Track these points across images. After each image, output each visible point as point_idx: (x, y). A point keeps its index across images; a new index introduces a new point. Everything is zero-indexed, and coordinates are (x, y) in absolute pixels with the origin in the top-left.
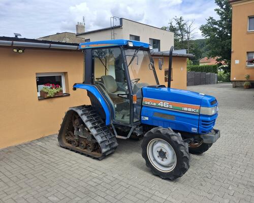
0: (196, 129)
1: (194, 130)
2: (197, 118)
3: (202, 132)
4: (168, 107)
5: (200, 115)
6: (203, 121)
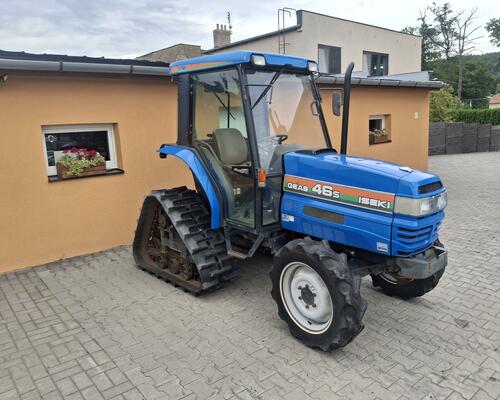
0: (385, 246)
1: (382, 247)
2: (389, 220)
3: (400, 253)
4: (330, 195)
5: (394, 215)
6: (401, 229)
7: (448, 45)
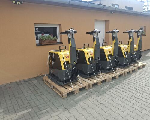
7: (148, 6)
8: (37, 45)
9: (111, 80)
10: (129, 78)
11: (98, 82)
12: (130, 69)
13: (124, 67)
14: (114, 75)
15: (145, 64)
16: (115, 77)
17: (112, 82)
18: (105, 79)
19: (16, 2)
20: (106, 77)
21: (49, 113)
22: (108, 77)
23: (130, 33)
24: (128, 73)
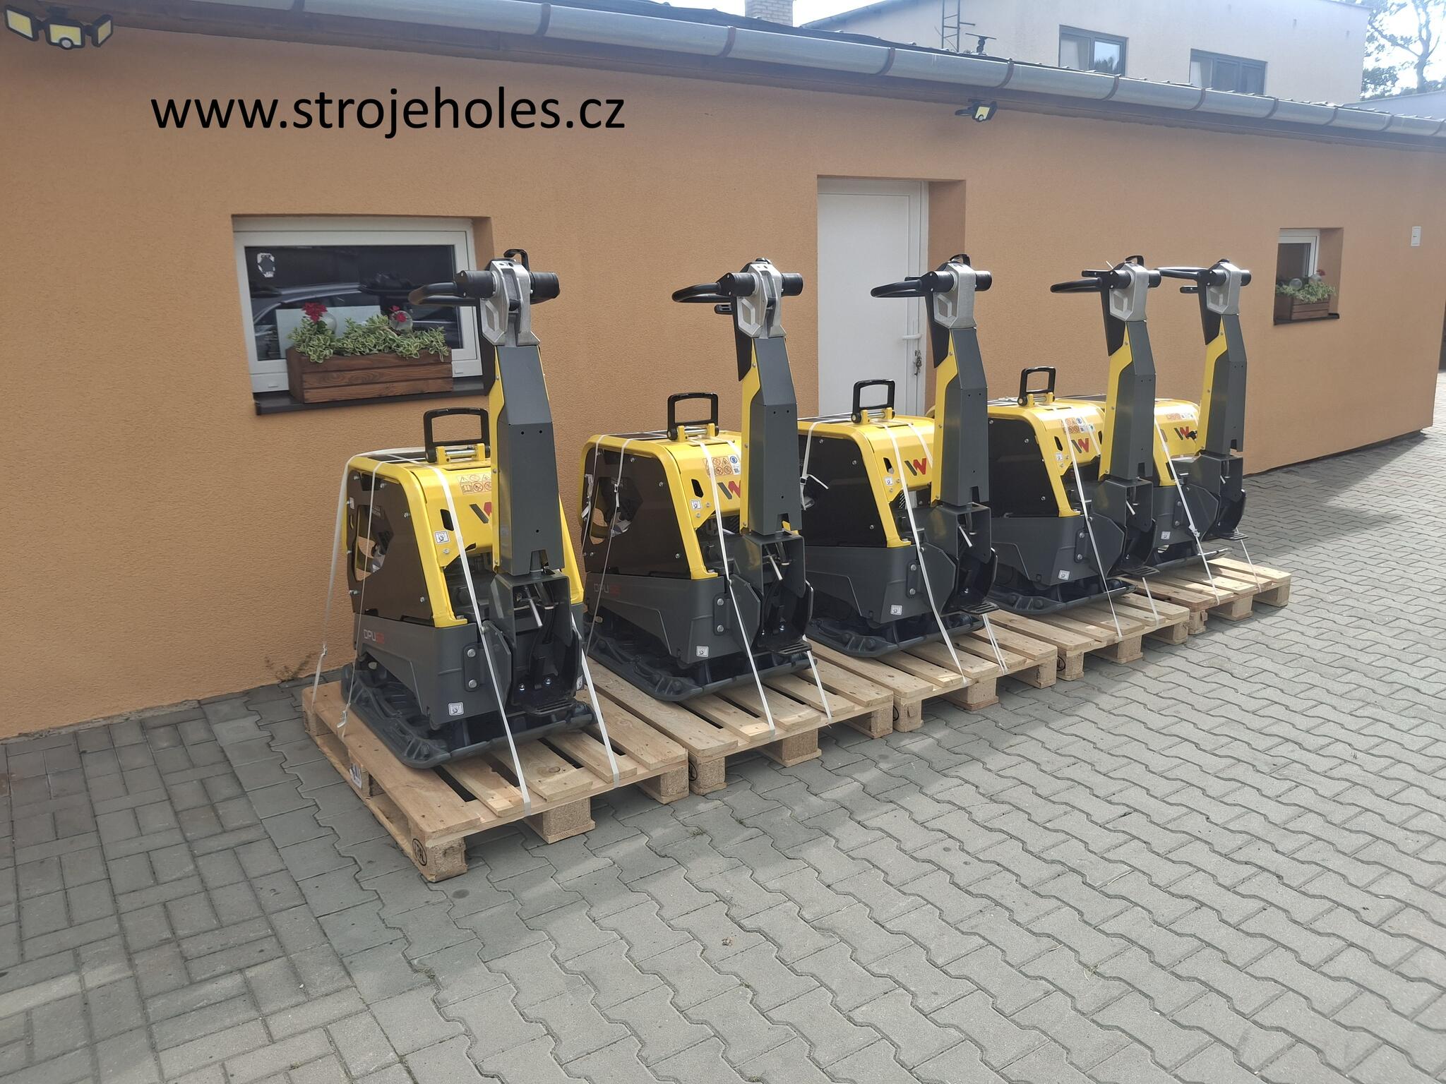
7: (1426, 43)
8: (266, 404)
9: (918, 722)
10: (1088, 711)
11: (779, 735)
12: (1116, 623)
13: (1060, 605)
14: (946, 677)
15: (1277, 574)
16: (964, 691)
17: (916, 745)
18: (859, 711)
19: (40, 27)
20: (871, 694)
21: (256, 1005)
22: (886, 693)
23: (1115, 294)
24: (1100, 659)
